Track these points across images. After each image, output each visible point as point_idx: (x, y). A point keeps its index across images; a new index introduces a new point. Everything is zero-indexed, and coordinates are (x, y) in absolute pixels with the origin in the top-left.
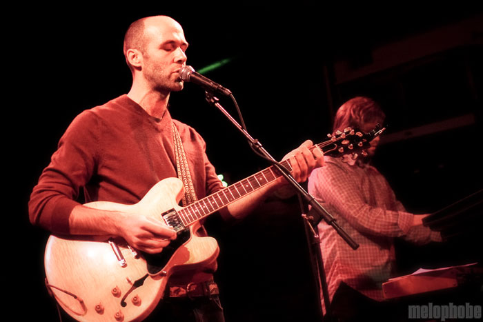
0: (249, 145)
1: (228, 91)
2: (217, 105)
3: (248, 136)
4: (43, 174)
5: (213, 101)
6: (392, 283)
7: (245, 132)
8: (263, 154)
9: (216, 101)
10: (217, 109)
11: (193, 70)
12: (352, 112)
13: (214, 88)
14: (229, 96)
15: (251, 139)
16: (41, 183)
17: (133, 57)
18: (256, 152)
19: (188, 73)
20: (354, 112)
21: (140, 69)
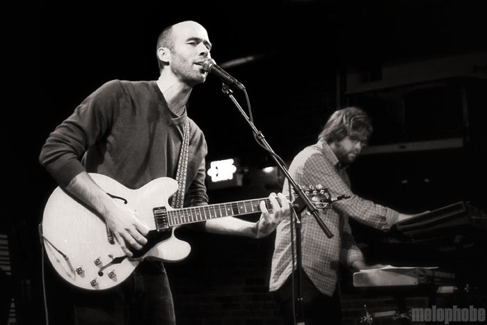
0: (253, 135)
1: (242, 86)
2: (231, 96)
3: (254, 127)
4: (62, 124)
5: (228, 93)
6: (362, 274)
7: (252, 124)
8: (264, 145)
9: (230, 93)
10: (230, 99)
11: (215, 63)
12: (344, 117)
13: (230, 82)
14: (242, 91)
15: (256, 130)
16: (57, 132)
17: (163, 54)
18: (258, 142)
19: (210, 65)
20: (346, 117)
21: (167, 64)
